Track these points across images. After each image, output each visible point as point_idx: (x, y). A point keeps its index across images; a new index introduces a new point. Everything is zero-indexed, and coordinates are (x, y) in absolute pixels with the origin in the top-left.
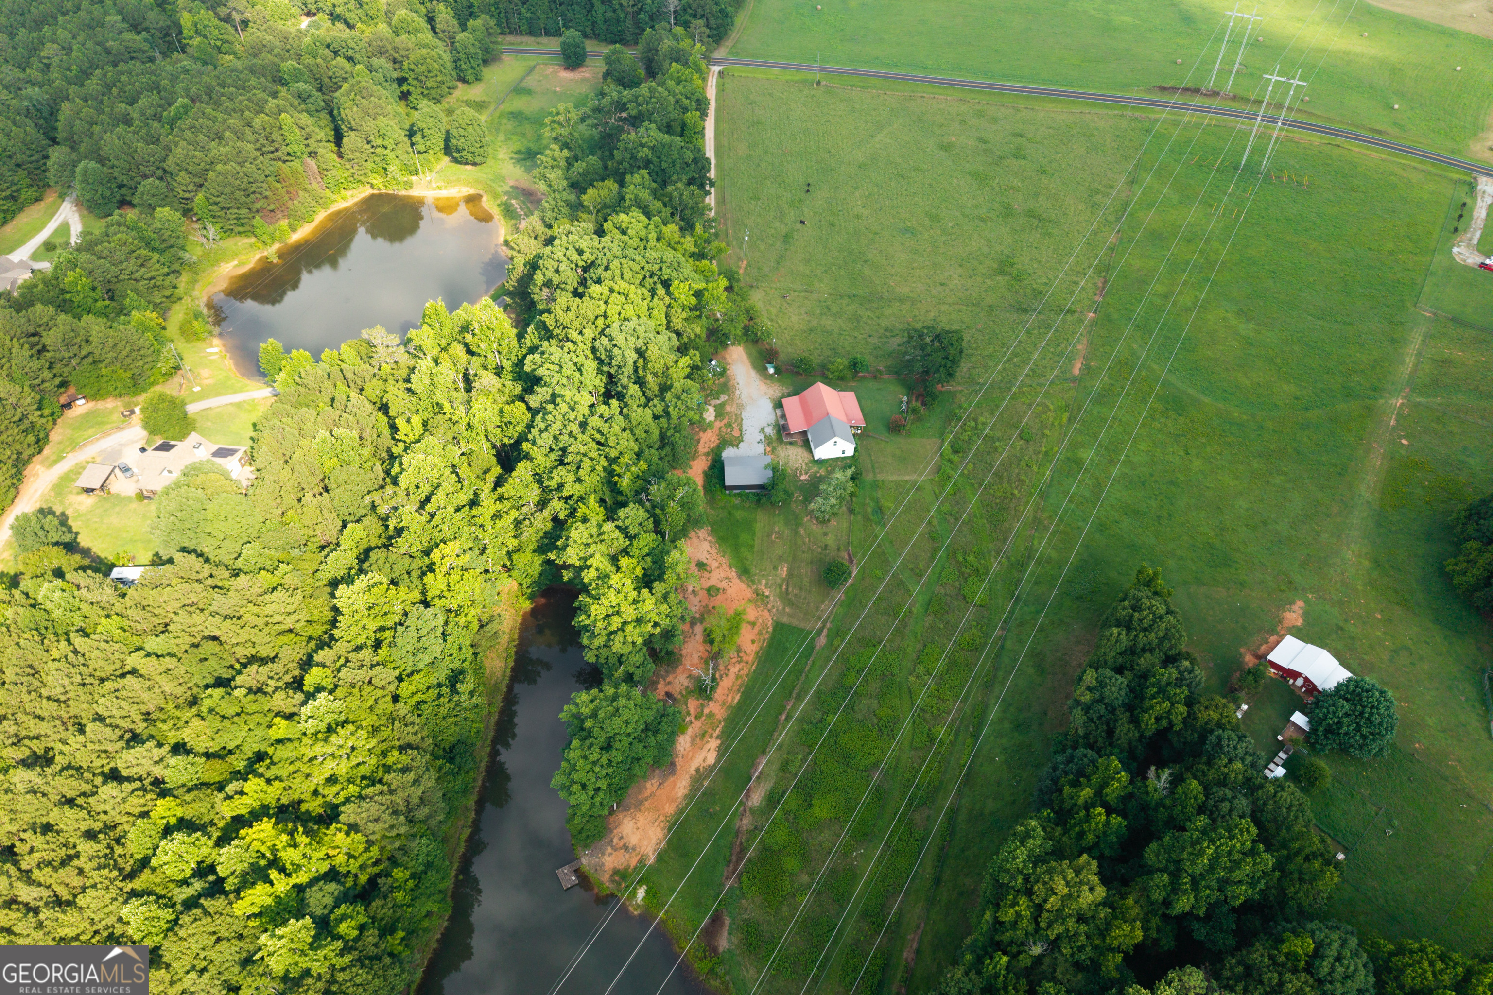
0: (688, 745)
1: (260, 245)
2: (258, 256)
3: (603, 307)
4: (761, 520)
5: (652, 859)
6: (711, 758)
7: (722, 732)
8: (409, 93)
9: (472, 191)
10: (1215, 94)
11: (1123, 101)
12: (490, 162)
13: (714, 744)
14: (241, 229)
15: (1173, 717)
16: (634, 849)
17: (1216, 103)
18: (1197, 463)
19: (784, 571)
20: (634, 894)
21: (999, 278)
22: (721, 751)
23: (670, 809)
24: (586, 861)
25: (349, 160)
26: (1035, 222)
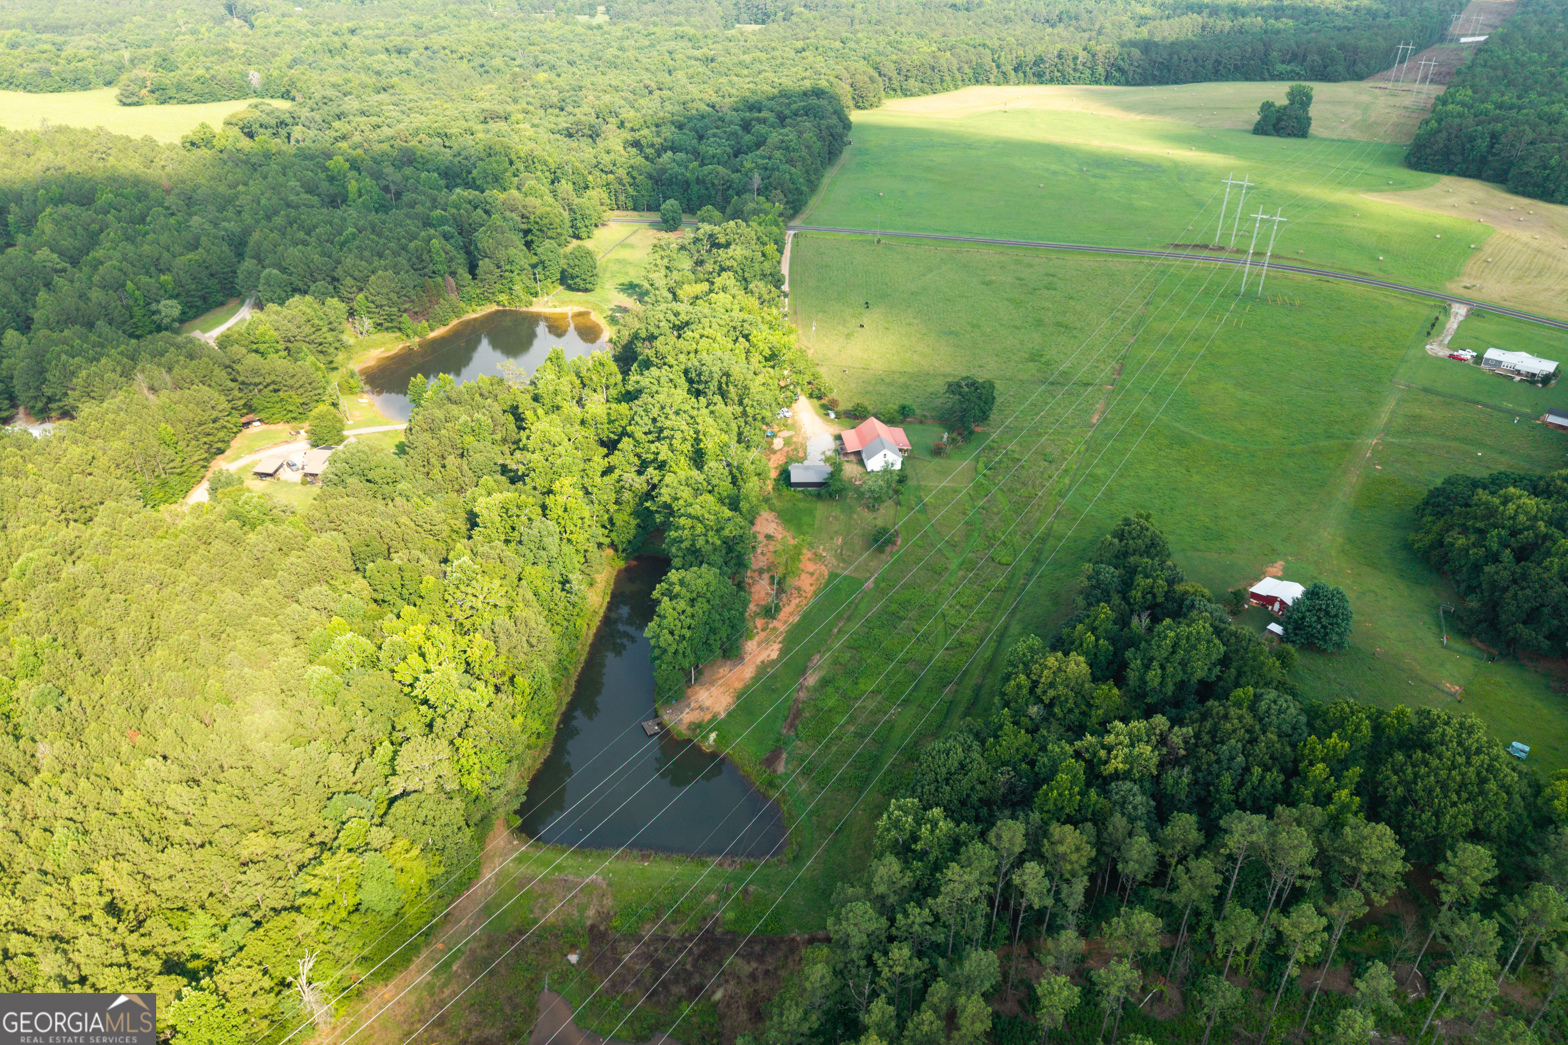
0: (755, 647)
1: (404, 337)
2: (401, 346)
3: (694, 346)
4: (821, 509)
5: (723, 715)
6: (774, 655)
7: (784, 639)
8: (532, 241)
9: (582, 309)
10: (1221, 249)
11: (1141, 254)
12: (598, 289)
13: (777, 646)
14: (390, 325)
15: (1155, 590)
16: (708, 709)
17: (1224, 255)
18: (1196, 478)
19: (839, 540)
20: (706, 737)
21: (1031, 364)
22: (783, 652)
23: (739, 685)
24: (668, 717)
25: (482, 280)
26: (1063, 330)
